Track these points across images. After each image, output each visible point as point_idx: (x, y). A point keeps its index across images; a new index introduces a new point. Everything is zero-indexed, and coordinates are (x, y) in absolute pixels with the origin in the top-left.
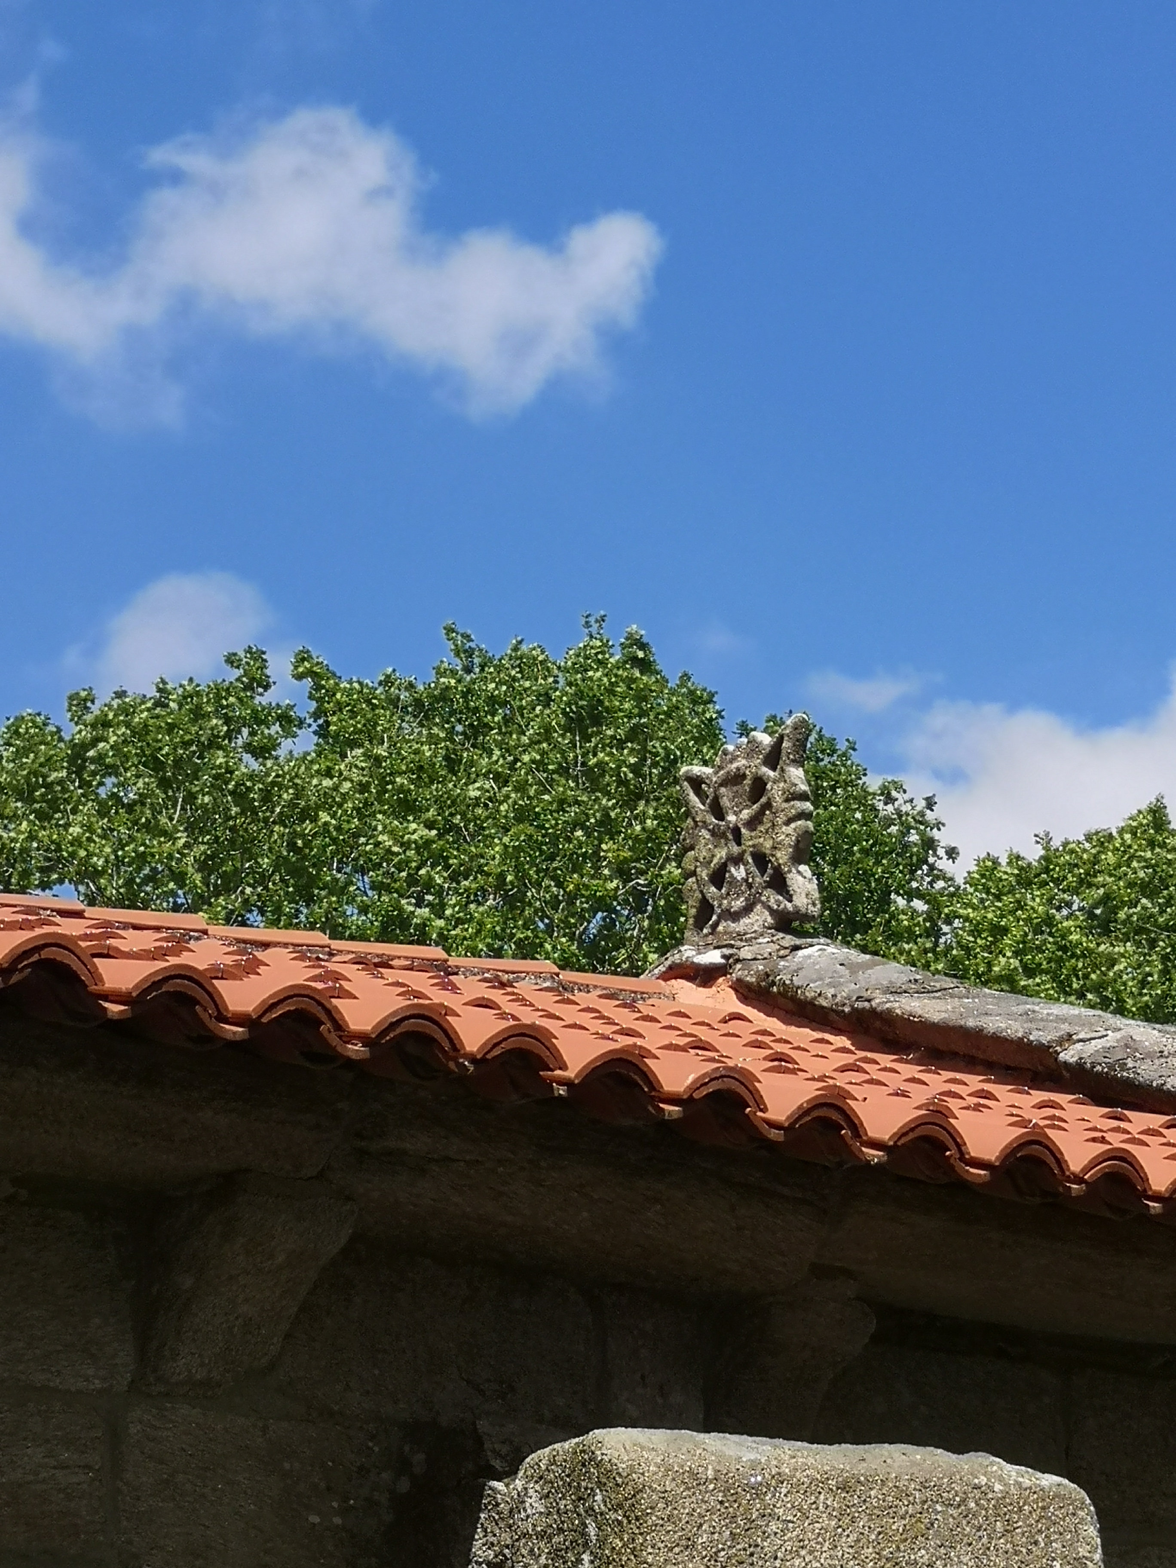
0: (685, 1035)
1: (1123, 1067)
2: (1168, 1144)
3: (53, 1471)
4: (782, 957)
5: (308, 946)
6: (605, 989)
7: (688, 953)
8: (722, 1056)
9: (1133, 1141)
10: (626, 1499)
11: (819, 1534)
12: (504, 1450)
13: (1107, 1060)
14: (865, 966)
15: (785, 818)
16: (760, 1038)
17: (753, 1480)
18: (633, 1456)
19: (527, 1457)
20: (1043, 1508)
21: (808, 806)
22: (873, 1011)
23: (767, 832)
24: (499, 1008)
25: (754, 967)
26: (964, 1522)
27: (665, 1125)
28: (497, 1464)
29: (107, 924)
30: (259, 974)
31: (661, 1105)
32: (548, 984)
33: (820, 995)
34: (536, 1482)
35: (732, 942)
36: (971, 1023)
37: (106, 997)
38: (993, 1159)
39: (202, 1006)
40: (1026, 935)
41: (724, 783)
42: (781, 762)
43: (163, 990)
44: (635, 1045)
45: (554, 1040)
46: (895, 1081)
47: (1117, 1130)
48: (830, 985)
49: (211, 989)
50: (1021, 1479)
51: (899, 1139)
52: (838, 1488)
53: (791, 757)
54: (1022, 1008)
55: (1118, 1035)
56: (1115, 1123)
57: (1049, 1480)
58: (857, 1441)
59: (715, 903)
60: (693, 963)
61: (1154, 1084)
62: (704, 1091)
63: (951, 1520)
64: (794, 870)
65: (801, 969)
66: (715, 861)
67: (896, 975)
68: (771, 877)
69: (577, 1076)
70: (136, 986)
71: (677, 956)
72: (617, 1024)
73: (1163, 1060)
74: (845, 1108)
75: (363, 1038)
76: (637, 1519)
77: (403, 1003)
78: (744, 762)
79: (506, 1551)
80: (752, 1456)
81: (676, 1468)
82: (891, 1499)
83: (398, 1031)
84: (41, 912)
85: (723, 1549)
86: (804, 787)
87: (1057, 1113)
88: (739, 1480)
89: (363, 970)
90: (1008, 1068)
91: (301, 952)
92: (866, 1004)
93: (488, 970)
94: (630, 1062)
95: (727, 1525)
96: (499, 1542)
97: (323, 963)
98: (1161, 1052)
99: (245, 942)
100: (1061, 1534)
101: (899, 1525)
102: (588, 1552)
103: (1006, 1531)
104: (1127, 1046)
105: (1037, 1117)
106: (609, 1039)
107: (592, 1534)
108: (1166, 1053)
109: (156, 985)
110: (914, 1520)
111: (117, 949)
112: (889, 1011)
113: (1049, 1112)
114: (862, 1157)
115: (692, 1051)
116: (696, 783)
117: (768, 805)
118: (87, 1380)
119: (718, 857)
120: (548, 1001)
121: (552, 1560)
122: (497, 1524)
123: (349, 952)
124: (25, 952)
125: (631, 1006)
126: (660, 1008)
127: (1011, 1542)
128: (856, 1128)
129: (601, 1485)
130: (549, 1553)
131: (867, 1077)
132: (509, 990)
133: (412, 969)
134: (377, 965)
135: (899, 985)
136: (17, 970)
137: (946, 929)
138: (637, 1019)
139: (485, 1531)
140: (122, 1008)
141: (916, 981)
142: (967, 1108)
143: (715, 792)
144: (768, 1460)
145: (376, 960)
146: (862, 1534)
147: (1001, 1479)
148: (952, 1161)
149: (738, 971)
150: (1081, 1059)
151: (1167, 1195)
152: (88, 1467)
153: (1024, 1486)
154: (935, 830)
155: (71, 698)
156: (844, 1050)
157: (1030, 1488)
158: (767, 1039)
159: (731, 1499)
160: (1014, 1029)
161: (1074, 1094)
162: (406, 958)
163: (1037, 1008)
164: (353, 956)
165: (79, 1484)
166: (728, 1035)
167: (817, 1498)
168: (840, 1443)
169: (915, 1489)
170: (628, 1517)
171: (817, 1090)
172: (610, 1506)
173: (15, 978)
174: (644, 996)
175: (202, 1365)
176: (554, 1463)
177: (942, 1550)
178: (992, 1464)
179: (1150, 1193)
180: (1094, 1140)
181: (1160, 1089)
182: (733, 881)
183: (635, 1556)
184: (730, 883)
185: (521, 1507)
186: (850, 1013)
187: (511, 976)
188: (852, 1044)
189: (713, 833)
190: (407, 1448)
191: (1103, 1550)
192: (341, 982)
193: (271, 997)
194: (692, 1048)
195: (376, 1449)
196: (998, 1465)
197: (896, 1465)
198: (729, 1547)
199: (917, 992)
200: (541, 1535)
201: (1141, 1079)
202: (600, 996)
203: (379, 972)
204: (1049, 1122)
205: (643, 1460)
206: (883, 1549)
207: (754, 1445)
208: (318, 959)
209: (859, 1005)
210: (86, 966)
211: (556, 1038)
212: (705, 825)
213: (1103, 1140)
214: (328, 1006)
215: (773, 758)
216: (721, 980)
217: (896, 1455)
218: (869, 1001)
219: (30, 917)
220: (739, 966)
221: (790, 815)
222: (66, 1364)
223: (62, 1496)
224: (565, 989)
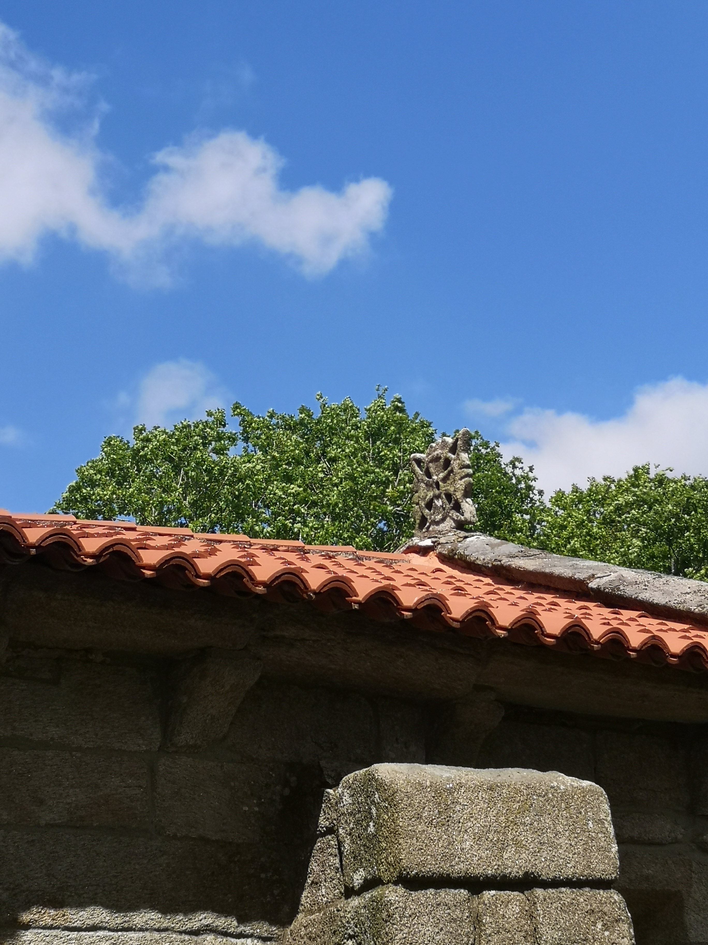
0: (415, 579)
1: (619, 589)
2: (639, 625)
3: (124, 789)
4: (459, 542)
5: (240, 541)
6: (378, 558)
7: (416, 541)
8: (432, 588)
9: (623, 624)
10: (389, 796)
11: (479, 811)
12: (333, 774)
13: (611, 586)
14: (499, 545)
15: (459, 477)
16: (449, 580)
17: (448, 786)
18: (392, 776)
19: (343, 778)
20: (584, 796)
21: (470, 471)
22: (502, 566)
23: (451, 484)
24: (328, 569)
25: (447, 547)
26: (547, 804)
27: (404, 621)
28: (330, 781)
29: (146, 534)
30: (216, 555)
31: (403, 612)
32: (351, 557)
33: (477, 559)
34: (348, 789)
35: (436, 535)
36: (547, 571)
37: (144, 568)
38: (557, 634)
39: (188, 571)
40: (573, 529)
41: (431, 461)
42: (457, 451)
43: (171, 564)
44: (390, 584)
45: (352, 583)
46: (512, 599)
47: (616, 619)
48: (482, 554)
49: (192, 562)
50: (573, 783)
51: (513, 625)
52: (488, 789)
53: (462, 448)
54: (571, 563)
55: (616, 574)
56: (615, 616)
57: (586, 783)
58: (497, 767)
59: (428, 517)
60: (418, 545)
61: (633, 597)
62: (422, 605)
63: (541, 803)
64: (464, 501)
65: (468, 547)
66: (428, 497)
67: (512, 549)
68: (454, 504)
69: (363, 599)
70: (158, 562)
71: (411, 542)
72: (383, 575)
73: (637, 586)
74: (488, 612)
75: (263, 584)
76: (395, 805)
77: (283, 567)
78: (440, 451)
79: (335, 822)
80: (448, 775)
81: (412, 781)
82: (512, 793)
83: (280, 580)
84: (117, 528)
85: (435, 819)
86: (468, 462)
87: (588, 611)
88: (442, 787)
89: (265, 552)
90: (565, 591)
91: (237, 544)
92: (499, 563)
93: (323, 551)
94: (388, 592)
95: (436, 808)
96: (331, 817)
97: (246, 549)
98: (636, 582)
99: (211, 540)
100: (592, 808)
101: (516, 806)
102: (372, 821)
103: (567, 807)
104: (620, 579)
105: (578, 614)
106: (378, 582)
107: (374, 813)
108: (638, 582)
109: (167, 561)
110: (523, 803)
111: (149, 545)
112: (510, 565)
113: (584, 611)
114: (496, 634)
115: (417, 587)
116: (419, 462)
117: (452, 471)
118: (139, 746)
119: (429, 495)
120: (351, 565)
121: (356, 825)
122: (330, 809)
123: (259, 544)
124: (106, 547)
125: (389, 566)
126: (403, 567)
127: (569, 813)
128: (493, 620)
129: (377, 790)
130: (354, 822)
131: (499, 597)
132: (333, 560)
133: (288, 551)
134: (272, 550)
135: (514, 553)
136: (103, 556)
137: (538, 526)
138: (392, 572)
139: (325, 812)
140: (152, 572)
141: (522, 551)
142: (545, 610)
143: (427, 465)
144: (455, 777)
145: (272, 547)
146: (499, 810)
147: (564, 784)
148: (538, 635)
149: (439, 549)
150: (599, 586)
151: (639, 649)
152: (140, 787)
153: (574, 786)
154: (533, 481)
155: (135, 429)
156: (489, 584)
157: (577, 787)
158: (453, 580)
159: (438, 795)
160: (568, 573)
161: (596, 602)
162: (285, 546)
163: (578, 563)
164: (261, 546)
165: (136, 795)
166: (435, 578)
167: (478, 794)
168: (488, 768)
169: (524, 789)
170: (390, 805)
171: (475, 603)
172: (382, 799)
173: (102, 560)
174: (396, 561)
175: (192, 738)
176: (356, 780)
177: (537, 817)
178: (559, 776)
179: (631, 648)
180: (604, 624)
181: (636, 599)
182: (436, 507)
183: (394, 823)
184: (435, 508)
185: (341, 801)
186: (491, 567)
187: (334, 554)
188: (493, 582)
189: (426, 485)
190: (288, 774)
191: (612, 815)
192: (254, 558)
193: (220, 566)
194: (418, 585)
195: (274, 775)
196: (562, 777)
197: (514, 778)
198: (438, 818)
199: (522, 557)
200: (350, 814)
201: (627, 595)
202: (376, 562)
203: (273, 553)
204: (583, 616)
205: (397, 778)
206: (509, 817)
207: (448, 770)
208: (245, 547)
209: (495, 563)
210: (134, 553)
211: (353, 582)
212: (423, 481)
213: (608, 624)
214: (247, 569)
215: (453, 449)
216: (431, 553)
217: (514, 773)
218: (500, 561)
219: (111, 531)
220: (439, 546)
221: (462, 476)
222: (129, 739)
223: (128, 800)
224: (359, 559)
